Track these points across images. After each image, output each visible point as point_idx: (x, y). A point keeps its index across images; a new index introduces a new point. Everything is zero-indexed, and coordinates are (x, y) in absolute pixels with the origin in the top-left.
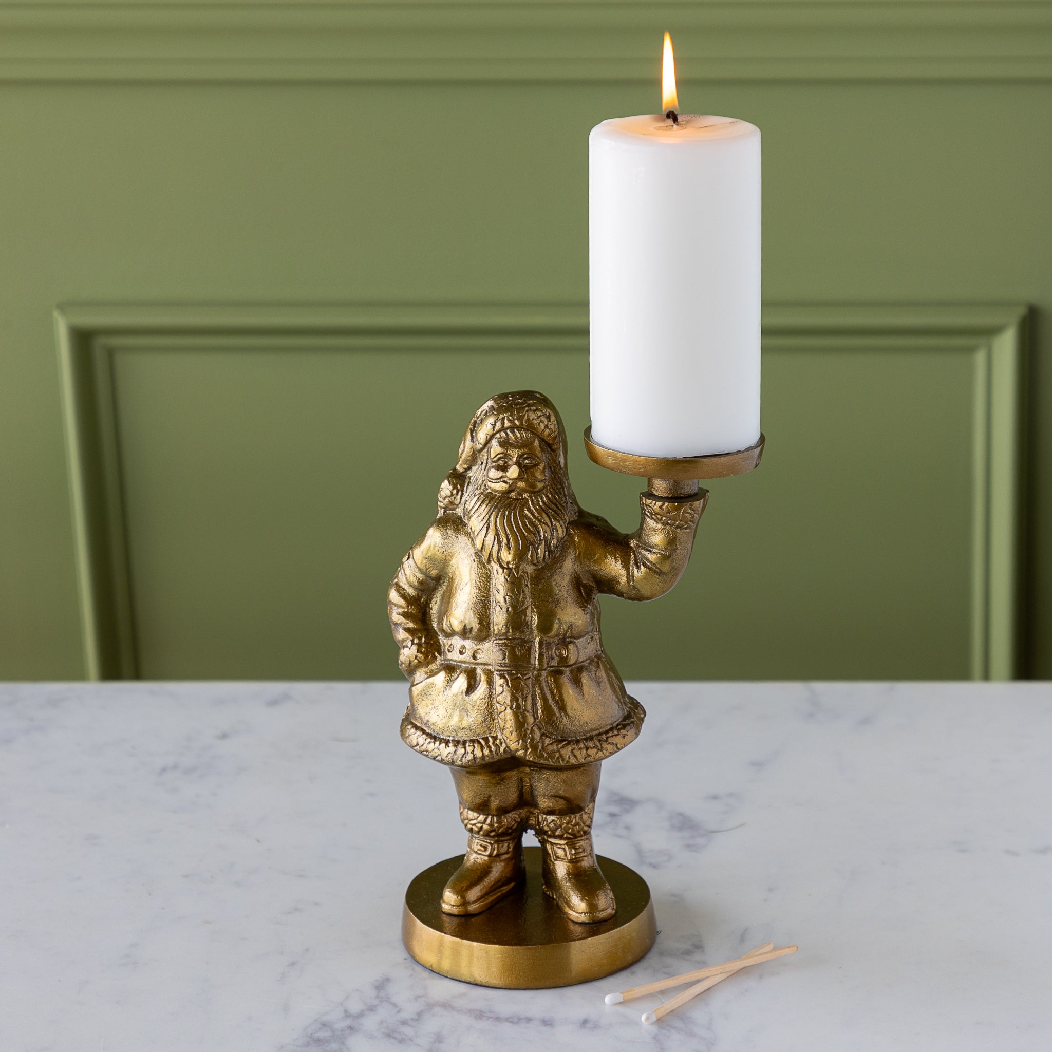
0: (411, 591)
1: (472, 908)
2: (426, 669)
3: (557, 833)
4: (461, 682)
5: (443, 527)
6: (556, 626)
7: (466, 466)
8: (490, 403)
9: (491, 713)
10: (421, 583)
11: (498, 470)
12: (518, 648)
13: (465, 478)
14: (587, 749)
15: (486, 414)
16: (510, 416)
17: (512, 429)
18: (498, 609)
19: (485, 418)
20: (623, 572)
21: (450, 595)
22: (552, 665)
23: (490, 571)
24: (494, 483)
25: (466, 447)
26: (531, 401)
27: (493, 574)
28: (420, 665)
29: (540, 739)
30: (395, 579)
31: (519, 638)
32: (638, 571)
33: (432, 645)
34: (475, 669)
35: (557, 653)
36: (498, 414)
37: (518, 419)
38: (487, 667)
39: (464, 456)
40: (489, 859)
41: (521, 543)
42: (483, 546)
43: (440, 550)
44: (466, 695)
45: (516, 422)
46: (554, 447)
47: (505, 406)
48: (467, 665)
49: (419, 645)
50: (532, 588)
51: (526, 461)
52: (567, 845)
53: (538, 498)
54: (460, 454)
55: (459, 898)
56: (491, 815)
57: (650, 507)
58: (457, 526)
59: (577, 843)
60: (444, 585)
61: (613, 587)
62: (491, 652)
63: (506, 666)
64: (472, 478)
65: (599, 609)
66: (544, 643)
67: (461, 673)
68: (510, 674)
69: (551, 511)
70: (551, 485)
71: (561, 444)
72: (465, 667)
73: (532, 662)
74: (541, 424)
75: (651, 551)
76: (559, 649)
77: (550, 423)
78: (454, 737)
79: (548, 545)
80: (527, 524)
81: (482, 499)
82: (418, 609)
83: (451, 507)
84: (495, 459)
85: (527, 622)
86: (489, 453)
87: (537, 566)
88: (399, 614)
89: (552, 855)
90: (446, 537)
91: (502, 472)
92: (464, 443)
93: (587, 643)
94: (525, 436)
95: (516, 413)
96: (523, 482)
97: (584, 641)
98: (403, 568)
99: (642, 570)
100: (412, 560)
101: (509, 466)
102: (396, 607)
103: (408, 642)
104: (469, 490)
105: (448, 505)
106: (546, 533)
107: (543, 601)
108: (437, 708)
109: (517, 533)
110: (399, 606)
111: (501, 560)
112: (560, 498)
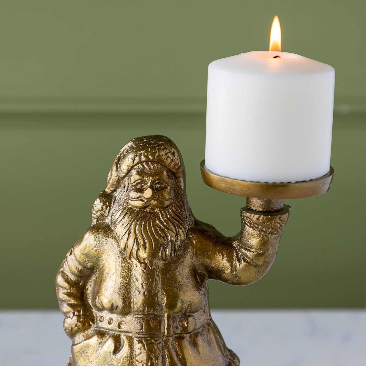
0: (72, 278)
2: (84, 334)
4: (110, 344)
5: (96, 232)
6: (179, 305)
7: (112, 189)
8: (130, 144)
10: (80, 272)
11: (136, 192)
12: (152, 321)
13: (112, 198)
15: (127, 152)
16: (146, 152)
17: (147, 162)
18: (137, 292)
19: (127, 154)
20: (228, 265)
21: (101, 281)
22: (176, 332)
23: (130, 265)
24: (134, 201)
25: (113, 176)
26: (161, 143)
27: (133, 267)
28: (79, 330)
30: (61, 268)
31: (153, 314)
32: (239, 265)
33: (88, 316)
34: (119, 336)
35: (180, 323)
36: (136, 152)
37: (151, 155)
38: (129, 334)
39: (111, 182)
41: (154, 245)
42: (126, 247)
43: (94, 249)
44: (113, 355)
45: (150, 157)
46: (177, 175)
47: (142, 146)
48: (114, 332)
49: (79, 316)
50: (162, 277)
51: (157, 186)
53: (166, 212)
54: (108, 180)
57: (249, 218)
58: (106, 231)
60: (97, 273)
61: (221, 276)
62: (132, 324)
63: (143, 335)
64: (117, 197)
65: (208, 289)
66: (171, 317)
67: (109, 337)
68: (146, 340)
69: (175, 221)
70: (176, 202)
71: (182, 173)
72: (112, 333)
73: (162, 331)
74: (168, 158)
75: (249, 250)
76: (182, 321)
77: (174, 158)
79: (173, 246)
80: (159, 231)
81: (125, 213)
82: (77, 290)
83: (101, 218)
84: (135, 184)
85: (159, 302)
86: (130, 179)
87: (166, 261)
88: (64, 294)
90: (98, 239)
91: (140, 193)
92: (111, 173)
93: (201, 315)
94: (156, 167)
95: (149, 151)
96: (155, 201)
97: (199, 314)
98: (67, 260)
99: (242, 264)
100: (74, 255)
101: (145, 189)
102: (62, 288)
103: (70, 314)
104: (115, 206)
105: (99, 216)
106: (172, 237)
107: (170, 286)
108: (91, 362)
109: (151, 238)
110: (64, 288)
111: (139, 257)
112: (182, 212)
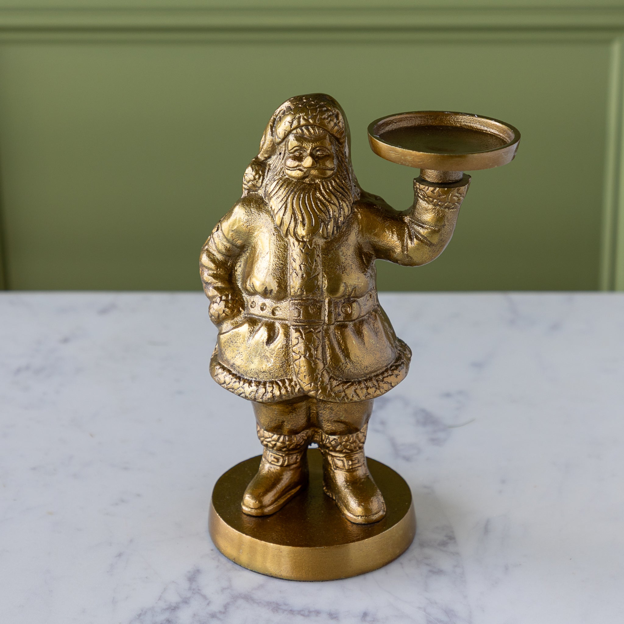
0: (219, 257)
1: (267, 510)
2: (232, 321)
3: (337, 449)
4: (262, 334)
5: (247, 205)
6: (342, 288)
7: (266, 156)
8: (287, 104)
9: (287, 360)
10: (228, 250)
11: (294, 160)
12: (311, 307)
13: (266, 165)
14: (367, 388)
15: (284, 113)
16: (305, 115)
17: (306, 126)
18: (294, 275)
19: (283, 117)
20: (398, 243)
21: (253, 261)
22: (339, 320)
23: (287, 243)
24: (291, 170)
25: (267, 140)
26: (322, 103)
27: (290, 246)
28: (227, 318)
29: (329, 381)
30: (206, 245)
31: (312, 299)
32: (411, 243)
33: (237, 301)
34: (273, 324)
35: (343, 310)
36: (294, 114)
37: (311, 118)
38: (284, 322)
39: (265, 147)
40: (281, 469)
41: (314, 221)
42: (282, 223)
43: (245, 225)
44: (267, 345)
45: (311, 121)
46: (341, 141)
47: (301, 107)
48: (267, 320)
49: (227, 301)
50: (323, 258)
51: (319, 153)
52: (346, 458)
53: (328, 183)
54: (261, 146)
55: (257, 502)
56: (284, 435)
57: (423, 191)
58: (259, 205)
59: (353, 456)
60: (247, 252)
61: (390, 255)
62: (288, 310)
63: (300, 322)
64: (272, 166)
65: (375, 271)
66: (333, 302)
67: (262, 325)
68: (304, 329)
69: (338, 194)
70: (339, 172)
71: (347, 138)
72: (266, 321)
73: (323, 318)
74: (331, 122)
75: (423, 227)
76: (345, 307)
77: (338, 121)
78: (256, 378)
79: (336, 222)
80: (319, 205)
81: (281, 184)
82: (225, 271)
83: (253, 189)
84: (292, 151)
85: (319, 286)
86: (286, 146)
87: (327, 239)
88: (210, 275)
89: (332, 465)
90: (249, 214)
91: (298, 161)
92: (265, 136)
93: (367, 300)
94: (317, 132)
95: (310, 113)
96: (315, 170)
97: (365, 299)
98: (213, 237)
99: (415, 242)
100: (221, 231)
101: (304, 156)
102: (207, 269)
103: (217, 298)
104: (269, 175)
105: (251, 187)
106: (335, 212)
107: (332, 268)
108: (241, 354)
109: (311, 213)
110: (209, 269)
111: (297, 235)
112: (346, 183)
